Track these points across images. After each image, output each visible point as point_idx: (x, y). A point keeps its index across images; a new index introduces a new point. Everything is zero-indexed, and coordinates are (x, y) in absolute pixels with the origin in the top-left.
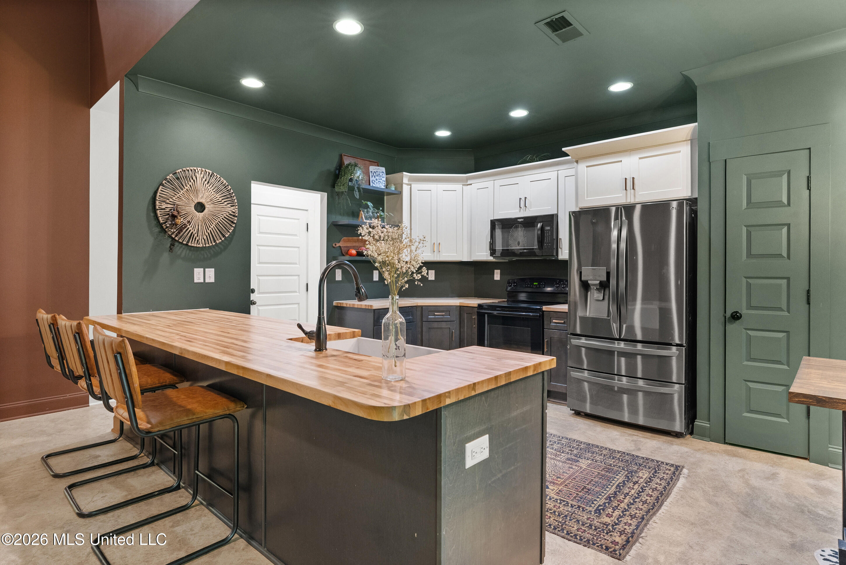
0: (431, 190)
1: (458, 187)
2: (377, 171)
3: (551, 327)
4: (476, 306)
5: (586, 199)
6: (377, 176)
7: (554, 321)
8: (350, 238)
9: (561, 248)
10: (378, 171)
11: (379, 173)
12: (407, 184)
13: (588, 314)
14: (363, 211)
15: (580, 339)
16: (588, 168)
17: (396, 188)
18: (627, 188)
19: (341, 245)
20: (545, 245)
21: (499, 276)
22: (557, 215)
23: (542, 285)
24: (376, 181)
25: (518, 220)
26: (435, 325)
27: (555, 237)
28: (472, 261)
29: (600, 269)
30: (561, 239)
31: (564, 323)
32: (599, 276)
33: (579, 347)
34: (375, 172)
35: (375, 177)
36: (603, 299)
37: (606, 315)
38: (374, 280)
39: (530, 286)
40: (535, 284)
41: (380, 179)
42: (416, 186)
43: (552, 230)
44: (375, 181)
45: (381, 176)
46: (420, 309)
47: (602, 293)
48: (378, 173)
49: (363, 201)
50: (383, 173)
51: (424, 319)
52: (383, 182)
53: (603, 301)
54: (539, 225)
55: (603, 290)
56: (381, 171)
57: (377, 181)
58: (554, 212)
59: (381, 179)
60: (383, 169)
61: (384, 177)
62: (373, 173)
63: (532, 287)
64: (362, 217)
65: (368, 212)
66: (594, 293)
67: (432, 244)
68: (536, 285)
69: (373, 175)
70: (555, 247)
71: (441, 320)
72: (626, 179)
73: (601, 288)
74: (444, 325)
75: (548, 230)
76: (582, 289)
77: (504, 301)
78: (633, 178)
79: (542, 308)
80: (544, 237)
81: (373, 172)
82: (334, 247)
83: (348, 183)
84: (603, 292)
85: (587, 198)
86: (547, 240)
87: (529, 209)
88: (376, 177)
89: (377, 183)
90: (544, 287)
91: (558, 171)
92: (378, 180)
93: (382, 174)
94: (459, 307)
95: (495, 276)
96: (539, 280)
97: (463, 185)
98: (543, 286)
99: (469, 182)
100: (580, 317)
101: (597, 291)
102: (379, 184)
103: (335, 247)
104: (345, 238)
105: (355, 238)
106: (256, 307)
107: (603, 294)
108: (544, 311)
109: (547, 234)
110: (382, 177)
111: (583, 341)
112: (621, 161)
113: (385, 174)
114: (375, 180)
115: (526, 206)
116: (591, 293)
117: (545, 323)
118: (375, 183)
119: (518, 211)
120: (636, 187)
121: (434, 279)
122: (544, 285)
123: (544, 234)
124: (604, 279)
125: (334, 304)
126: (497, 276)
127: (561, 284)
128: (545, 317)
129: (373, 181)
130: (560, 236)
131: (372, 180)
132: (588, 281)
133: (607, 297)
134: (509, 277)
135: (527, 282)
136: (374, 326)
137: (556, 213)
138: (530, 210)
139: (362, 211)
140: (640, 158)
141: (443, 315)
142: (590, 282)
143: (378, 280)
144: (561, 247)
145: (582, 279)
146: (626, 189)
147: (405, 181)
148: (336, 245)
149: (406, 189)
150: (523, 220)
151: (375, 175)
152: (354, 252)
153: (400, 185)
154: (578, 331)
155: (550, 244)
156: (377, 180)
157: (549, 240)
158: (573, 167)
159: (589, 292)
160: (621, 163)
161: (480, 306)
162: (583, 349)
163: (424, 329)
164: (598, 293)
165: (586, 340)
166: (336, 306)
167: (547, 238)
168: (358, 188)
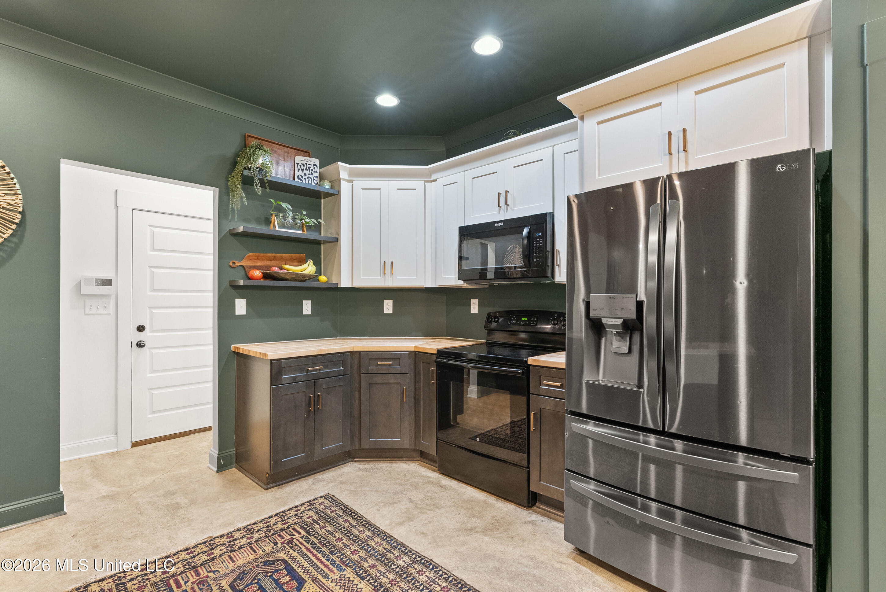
0: (380, 189)
1: (418, 184)
2: (306, 164)
3: (541, 392)
4: (435, 352)
5: (597, 178)
6: (306, 169)
7: (545, 382)
8: (261, 255)
9: (559, 266)
10: (308, 163)
11: (310, 166)
12: (349, 181)
13: (601, 378)
14: (277, 216)
15: (586, 423)
16: (601, 125)
17: (332, 187)
18: (673, 152)
19: (244, 265)
20: (535, 260)
21: (477, 307)
22: (552, 215)
23: (533, 321)
24: (304, 177)
25: (496, 225)
26: (379, 379)
27: (549, 248)
28: (438, 286)
29: (623, 298)
30: (559, 251)
31: (562, 387)
32: (623, 310)
33: (582, 438)
34: (303, 165)
35: (303, 171)
36: (630, 351)
37: (636, 382)
38: (304, 313)
39: (517, 322)
40: (523, 319)
41: (310, 173)
42: (360, 183)
43: (544, 237)
44: (302, 177)
45: (312, 170)
46: (357, 355)
47: (626, 341)
48: (308, 166)
49: (272, 200)
50: (315, 166)
51: (363, 371)
52: (315, 178)
53: (630, 355)
54: (525, 231)
55: (629, 335)
56: (312, 164)
57: (306, 177)
58: (549, 210)
59: (312, 174)
60: (316, 161)
61: (317, 172)
62: (300, 166)
63: (520, 325)
64: (274, 225)
65: (284, 218)
66: (612, 340)
67: (382, 263)
68: (525, 320)
69: (301, 168)
70: (549, 263)
71: (387, 372)
72: (670, 134)
73: (625, 331)
74: (392, 379)
75: (539, 237)
76: (591, 333)
77: (482, 344)
78: (684, 130)
79: (527, 361)
80: (533, 250)
81: (300, 164)
82: (231, 267)
83: (243, 171)
84: (628, 338)
85: (599, 176)
86: (536, 253)
87: (511, 209)
88: (305, 171)
89: (305, 179)
90: (536, 325)
91: (553, 146)
92: (308, 175)
93: (314, 168)
94: (414, 353)
95: (472, 307)
96: (530, 313)
97: (426, 181)
98: (535, 323)
99: (433, 178)
100: (586, 383)
101: (618, 338)
102: (309, 180)
103: (234, 266)
104: (251, 254)
105: (270, 254)
106: (147, 350)
107: (628, 343)
108: (530, 365)
109: (536, 244)
110: (314, 172)
111: (591, 427)
112: (660, 104)
113: (318, 168)
114: (303, 175)
115: (508, 203)
116: (606, 340)
117: (532, 384)
118: (303, 179)
119: (496, 212)
120: (689, 147)
121: (392, 312)
122: (535, 321)
123: (533, 244)
124: (632, 314)
125: (232, 350)
126: (474, 308)
127: (560, 319)
128: (531, 374)
129: (300, 177)
130: (557, 247)
131: (298, 176)
132: (601, 319)
133: (636, 348)
134: (490, 310)
135: (512, 317)
136: (271, 385)
137: (551, 211)
138: (513, 210)
139: (274, 215)
140: (697, 93)
141: (390, 365)
142: (604, 321)
143: (310, 313)
144: (558, 264)
145: (591, 315)
146: (670, 154)
147: (343, 175)
148: (234, 263)
149: (345, 188)
150: (502, 224)
151: (303, 168)
152: (257, 273)
153: (336, 183)
154: (584, 409)
155: (541, 260)
156: (305, 175)
157: (539, 253)
158: (577, 138)
159: (604, 339)
160: (660, 107)
161: (441, 353)
162: (590, 442)
163: (363, 385)
164: (620, 341)
165: (596, 425)
166: (233, 351)
167: (536, 249)
168: (262, 181)
